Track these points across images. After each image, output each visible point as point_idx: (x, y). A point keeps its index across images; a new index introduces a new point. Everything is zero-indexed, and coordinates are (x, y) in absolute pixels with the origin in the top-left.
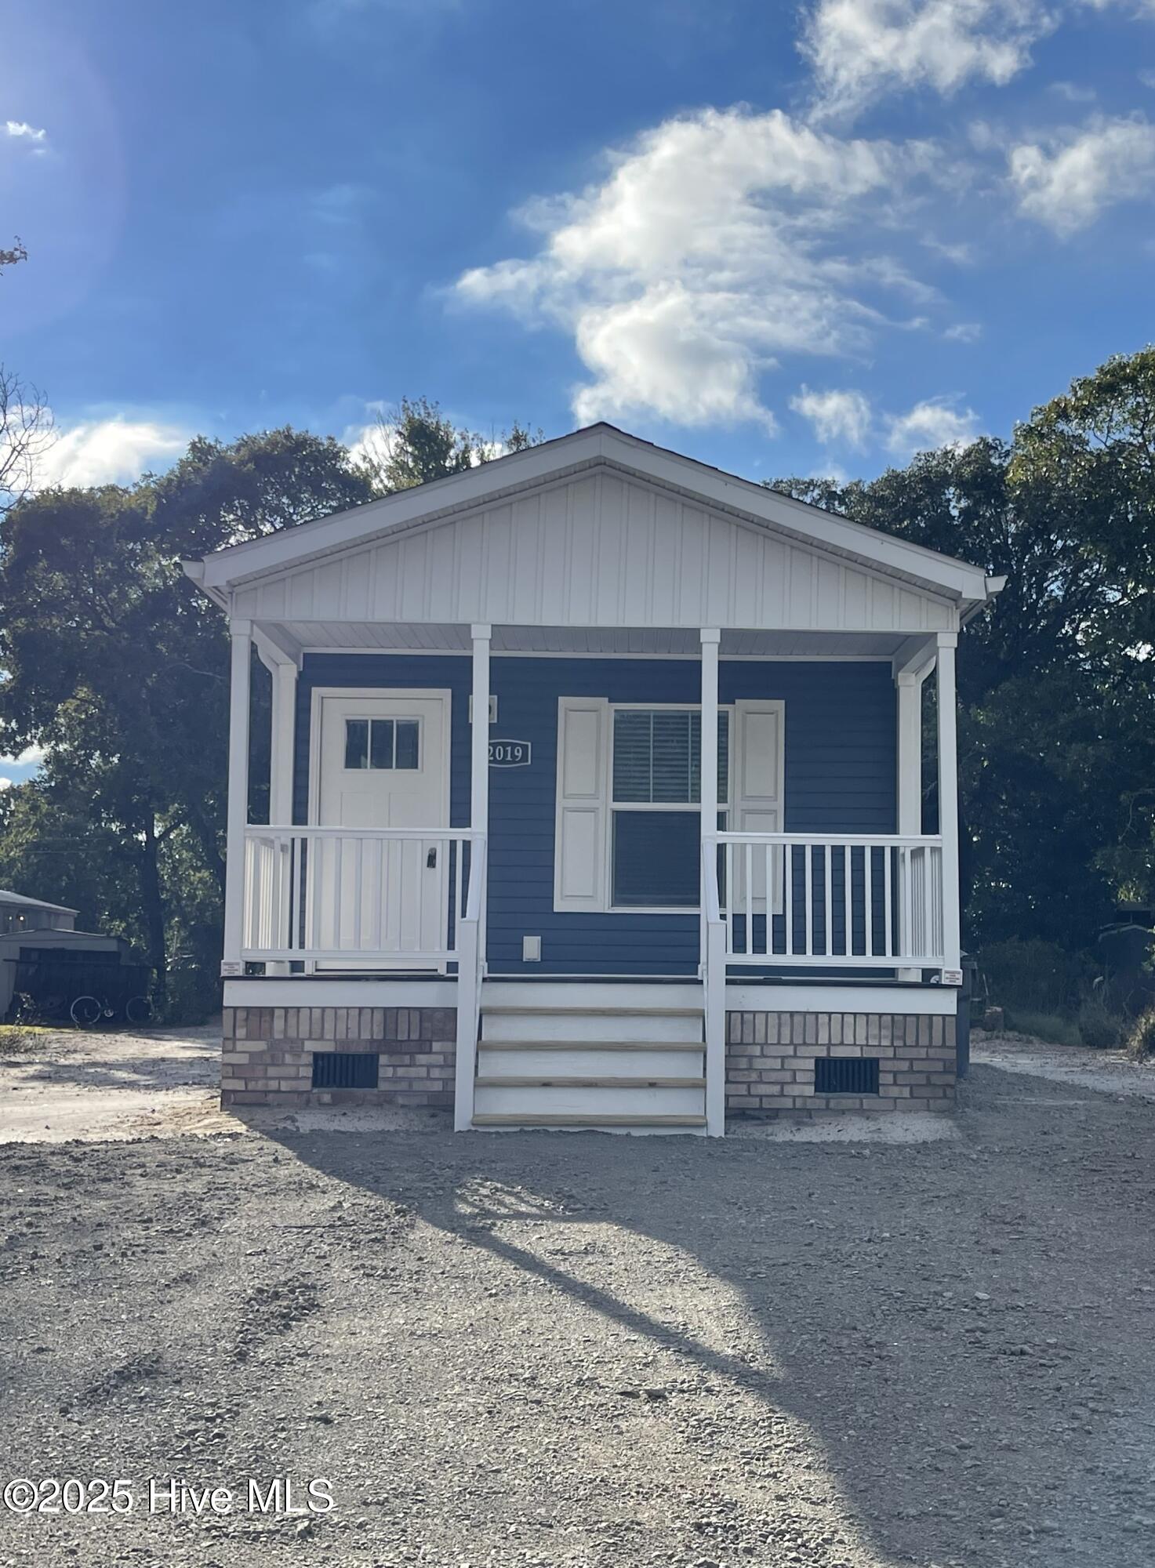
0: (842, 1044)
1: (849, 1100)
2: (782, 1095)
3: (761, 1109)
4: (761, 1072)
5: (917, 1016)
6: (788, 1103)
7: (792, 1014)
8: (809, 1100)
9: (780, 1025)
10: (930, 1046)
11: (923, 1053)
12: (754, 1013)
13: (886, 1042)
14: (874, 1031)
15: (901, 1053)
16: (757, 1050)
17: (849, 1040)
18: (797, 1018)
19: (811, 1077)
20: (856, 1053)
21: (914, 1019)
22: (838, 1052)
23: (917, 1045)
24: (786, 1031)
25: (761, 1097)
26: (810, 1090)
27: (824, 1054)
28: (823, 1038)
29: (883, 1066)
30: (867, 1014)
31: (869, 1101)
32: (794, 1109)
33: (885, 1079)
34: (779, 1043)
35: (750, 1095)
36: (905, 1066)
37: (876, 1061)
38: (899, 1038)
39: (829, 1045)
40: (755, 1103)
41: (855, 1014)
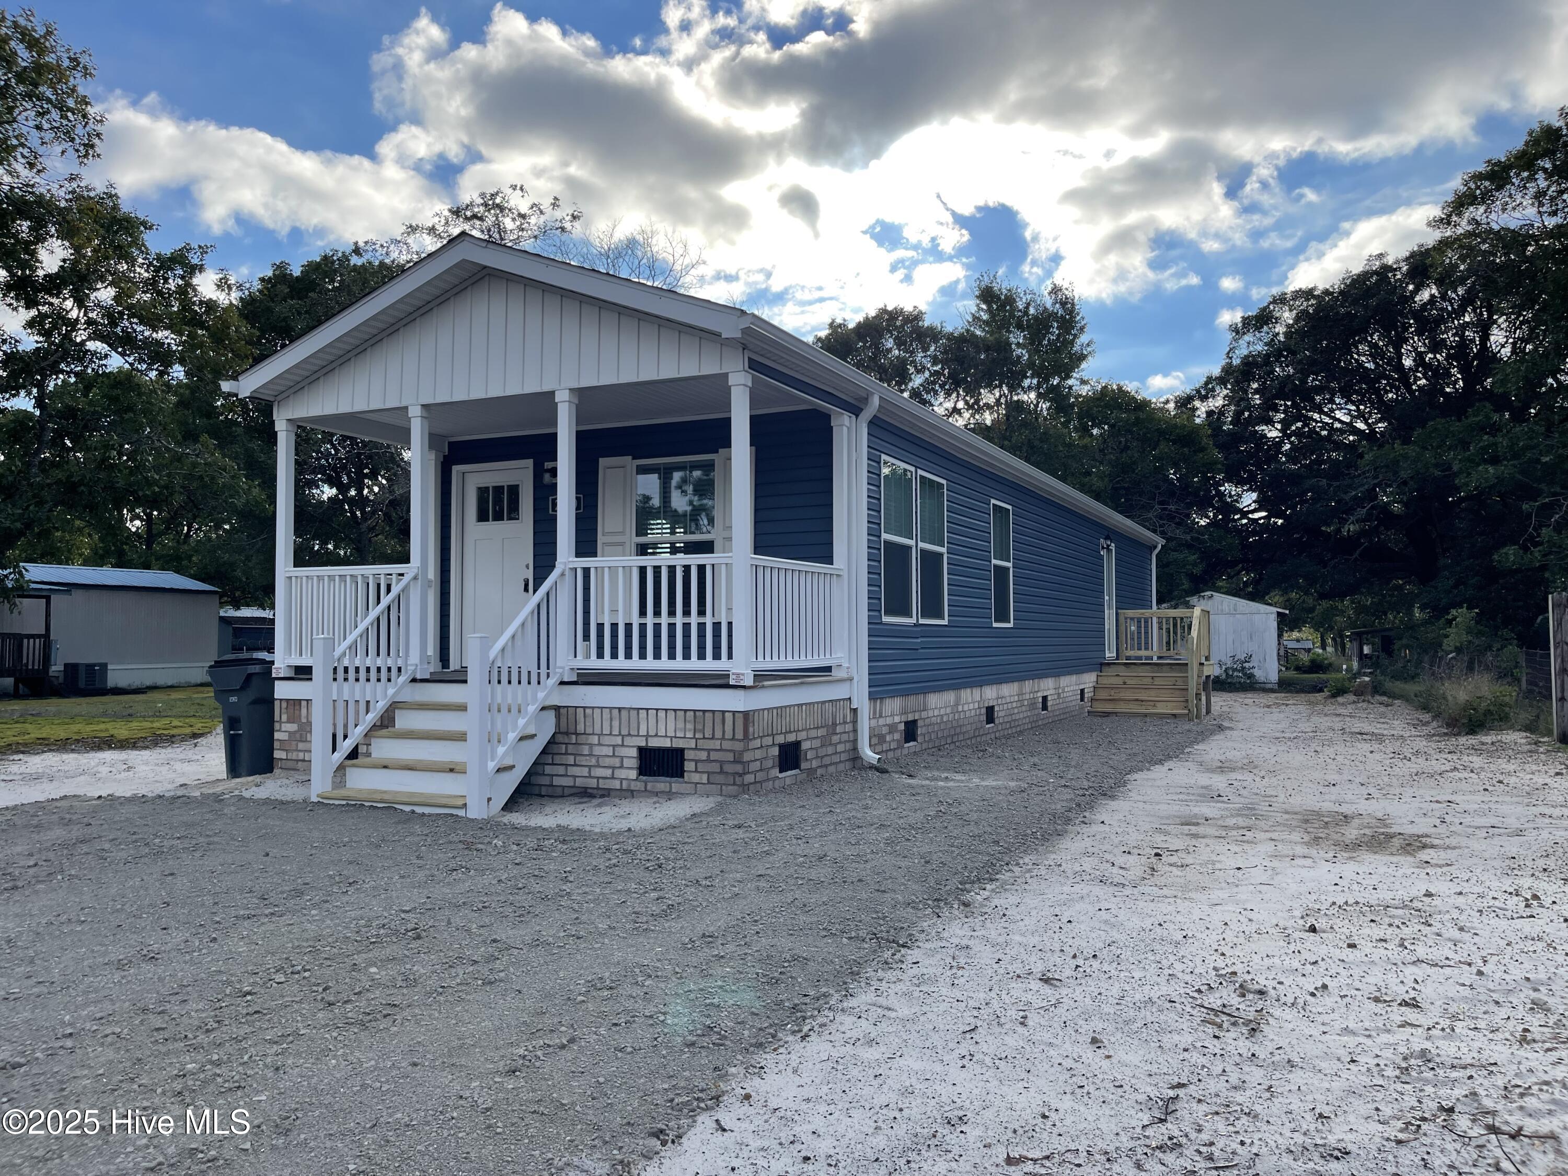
0: (656, 735)
1: (661, 784)
2: (613, 778)
3: (598, 788)
4: (598, 757)
5: (713, 712)
6: (616, 784)
7: (620, 709)
8: (633, 783)
9: (611, 720)
10: (723, 738)
11: (716, 744)
12: (593, 708)
13: (690, 735)
14: (680, 725)
15: (701, 744)
16: (595, 740)
17: (662, 732)
18: (624, 713)
19: (634, 763)
20: (667, 743)
21: (711, 714)
22: (654, 743)
23: (713, 738)
24: (616, 724)
25: (598, 778)
26: (633, 774)
27: (643, 744)
28: (643, 732)
29: (688, 755)
30: (675, 710)
31: (676, 785)
32: (621, 790)
33: (689, 766)
34: (611, 734)
35: (590, 777)
36: (703, 755)
37: (681, 751)
38: (700, 731)
39: (647, 736)
40: (593, 783)
41: (666, 710)
